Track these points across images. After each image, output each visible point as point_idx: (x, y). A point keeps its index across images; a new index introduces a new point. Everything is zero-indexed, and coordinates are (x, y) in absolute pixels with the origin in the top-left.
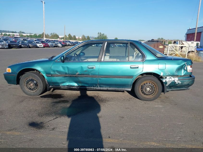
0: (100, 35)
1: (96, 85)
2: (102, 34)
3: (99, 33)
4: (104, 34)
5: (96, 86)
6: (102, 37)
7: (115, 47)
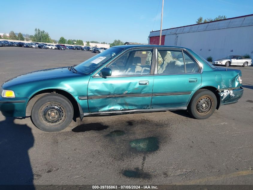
0: (39, 33)
1: (148, 106)
2: (41, 31)
3: (37, 30)
4: (44, 32)
5: (148, 108)
6: (41, 35)
7: (66, 50)
